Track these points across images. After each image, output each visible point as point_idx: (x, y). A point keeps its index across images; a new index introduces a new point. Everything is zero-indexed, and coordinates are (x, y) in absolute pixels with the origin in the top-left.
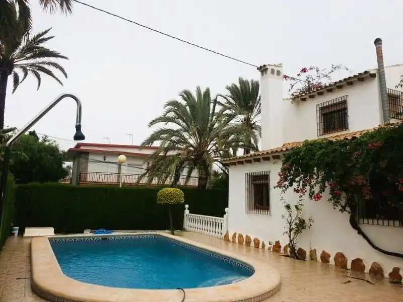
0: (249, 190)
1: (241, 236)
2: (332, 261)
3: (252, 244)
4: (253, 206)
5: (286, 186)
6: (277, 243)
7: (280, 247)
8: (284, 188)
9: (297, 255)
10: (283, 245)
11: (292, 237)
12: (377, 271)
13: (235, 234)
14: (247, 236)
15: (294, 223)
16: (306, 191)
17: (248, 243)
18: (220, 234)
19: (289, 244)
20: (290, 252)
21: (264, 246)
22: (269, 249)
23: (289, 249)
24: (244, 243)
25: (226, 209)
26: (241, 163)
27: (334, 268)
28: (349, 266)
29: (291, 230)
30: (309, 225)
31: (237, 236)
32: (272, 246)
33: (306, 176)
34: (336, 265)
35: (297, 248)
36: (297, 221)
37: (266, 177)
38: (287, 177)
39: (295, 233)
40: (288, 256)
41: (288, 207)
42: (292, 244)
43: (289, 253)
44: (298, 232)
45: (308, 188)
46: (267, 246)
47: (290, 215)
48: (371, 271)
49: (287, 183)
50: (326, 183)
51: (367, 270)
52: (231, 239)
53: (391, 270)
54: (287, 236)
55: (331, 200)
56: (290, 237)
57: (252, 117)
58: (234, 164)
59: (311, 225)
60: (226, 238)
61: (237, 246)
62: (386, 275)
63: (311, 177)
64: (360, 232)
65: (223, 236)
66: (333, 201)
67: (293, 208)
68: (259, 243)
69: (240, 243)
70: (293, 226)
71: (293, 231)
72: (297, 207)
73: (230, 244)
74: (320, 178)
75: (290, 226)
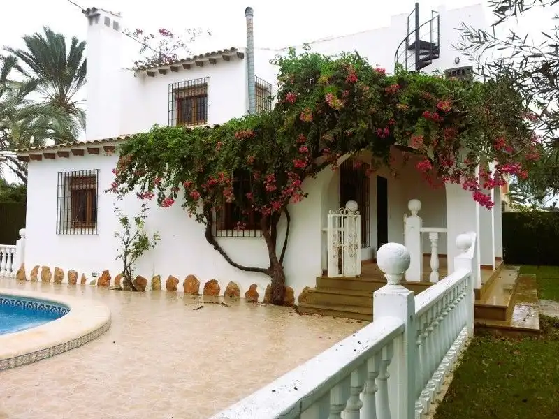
0: (63, 199)
1: (46, 270)
2: (180, 287)
3: (66, 280)
4: (69, 223)
5: (124, 190)
6: (106, 273)
7: (109, 278)
8: (121, 193)
9: (134, 285)
10: (113, 275)
11: (128, 262)
12: (233, 293)
13: (37, 268)
14: (57, 269)
15: (132, 243)
16: (153, 195)
17: (59, 278)
18: (8, 271)
19: (124, 272)
20: (124, 283)
21: (84, 280)
22: (93, 283)
23: (122, 279)
24: (52, 280)
25: (21, 232)
26: (52, 156)
27: (182, 296)
28: (201, 291)
29: (127, 253)
30: (154, 244)
31: (40, 270)
32: (97, 279)
33: (154, 175)
34: (185, 292)
35: (134, 277)
36: (137, 240)
37: (92, 179)
38: (126, 176)
39: (133, 256)
40: (120, 289)
41: (125, 221)
42: (128, 273)
43: (122, 286)
44: (137, 254)
45: (156, 191)
46: (90, 279)
47: (128, 232)
48: (226, 293)
49: (125, 185)
50: (180, 185)
51: (222, 293)
52: (28, 276)
53: (248, 289)
54: (121, 261)
55: (185, 205)
56: (125, 262)
57: (69, 94)
58: (39, 158)
59: (156, 244)
60: (21, 276)
61: (39, 284)
62: (243, 295)
63: (161, 176)
64: (217, 247)
65: (15, 272)
66: (187, 208)
67: (132, 222)
68: (76, 277)
69: (45, 280)
70: (131, 247)
71: (130, 254)
72: (137, 220)
73: (28, 284)
74: (173, 176)
75: (127, 247)
